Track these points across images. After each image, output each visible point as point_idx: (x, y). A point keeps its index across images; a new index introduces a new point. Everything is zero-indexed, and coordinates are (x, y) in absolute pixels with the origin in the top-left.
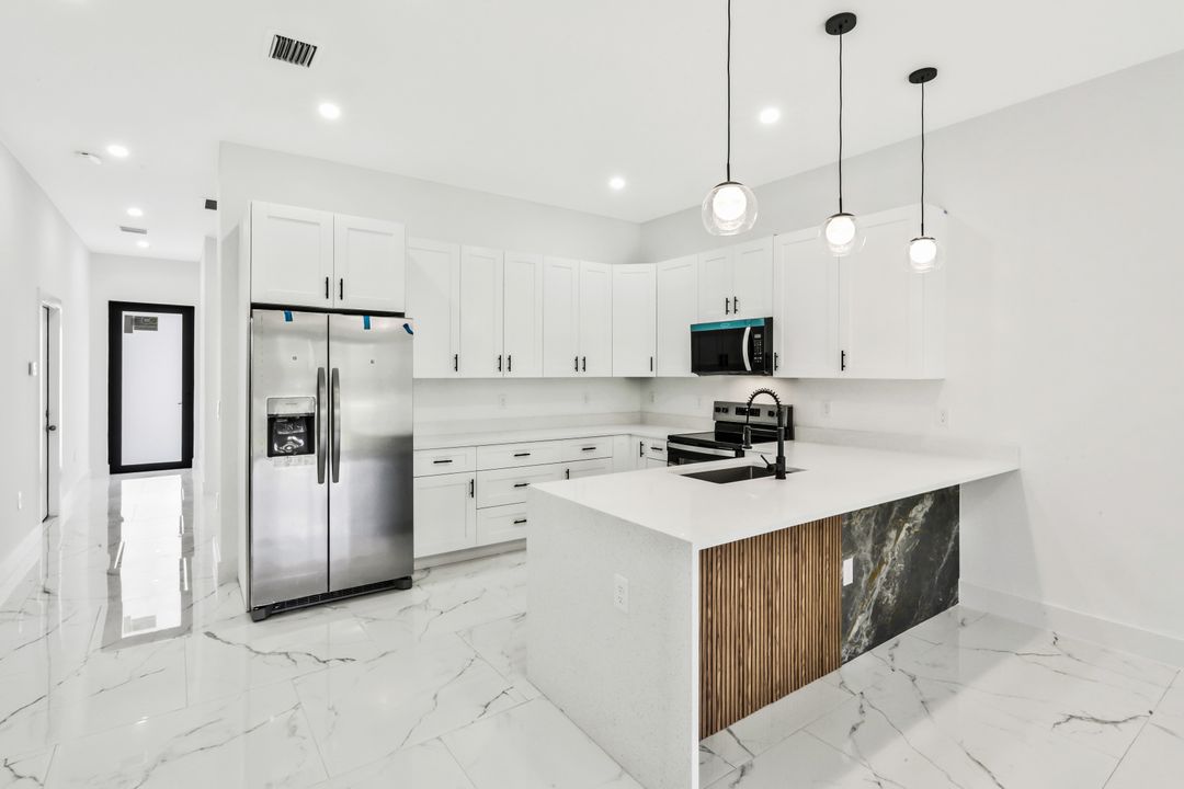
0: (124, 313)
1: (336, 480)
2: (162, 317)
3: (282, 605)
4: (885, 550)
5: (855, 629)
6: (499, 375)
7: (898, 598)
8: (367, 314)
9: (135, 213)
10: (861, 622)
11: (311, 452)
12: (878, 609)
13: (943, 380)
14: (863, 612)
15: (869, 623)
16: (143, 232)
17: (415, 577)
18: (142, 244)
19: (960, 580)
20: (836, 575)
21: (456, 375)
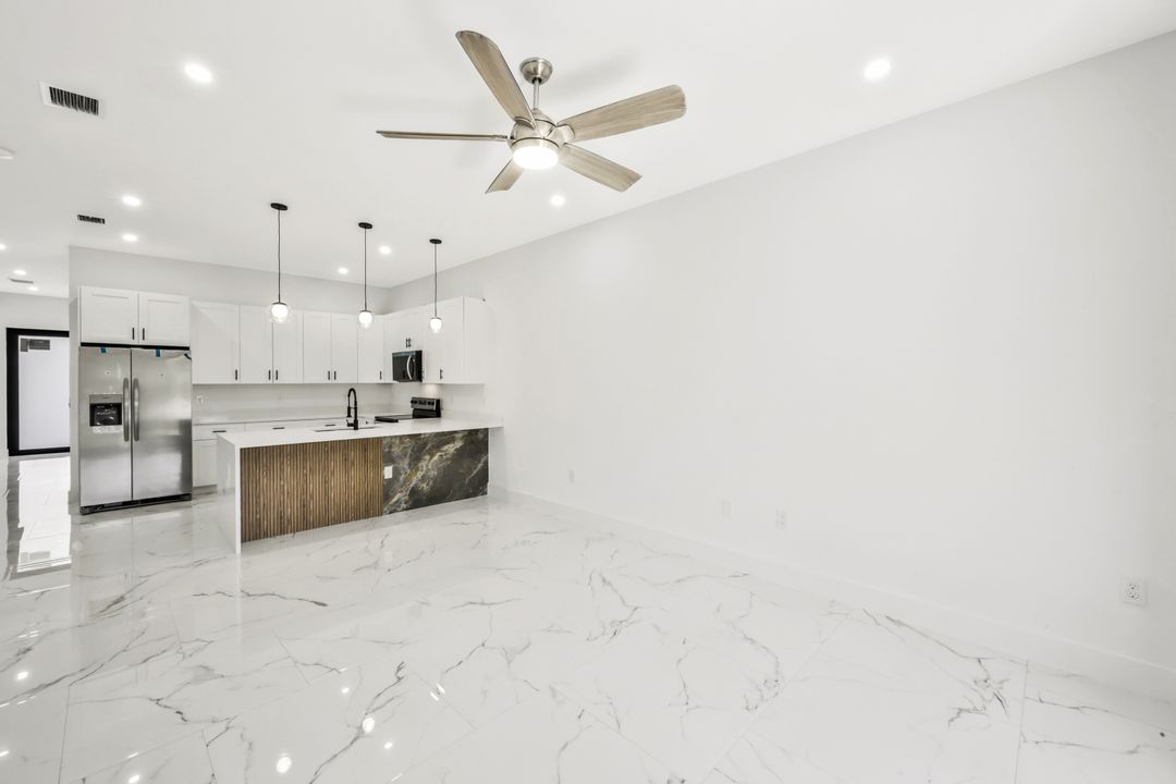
0: (20, 337)
1: (137, 439)
2: (52, 340)
3: (102, 506)
4: (420, 464)
5: (395, 499)
6: (270, 382)
7: (432, 488)
8: (157, 348)
9: (20, 273)
10: (400, 496)
11: (120, 423)
12: (414, 492)
13: (483, 385)
14: (401, 492)
15: (407, 497)
16: (32, 282)
17: (194, 492)
18: (33, 289)
19: (489, 484)
20: (380, 473)
21: (237, 382)
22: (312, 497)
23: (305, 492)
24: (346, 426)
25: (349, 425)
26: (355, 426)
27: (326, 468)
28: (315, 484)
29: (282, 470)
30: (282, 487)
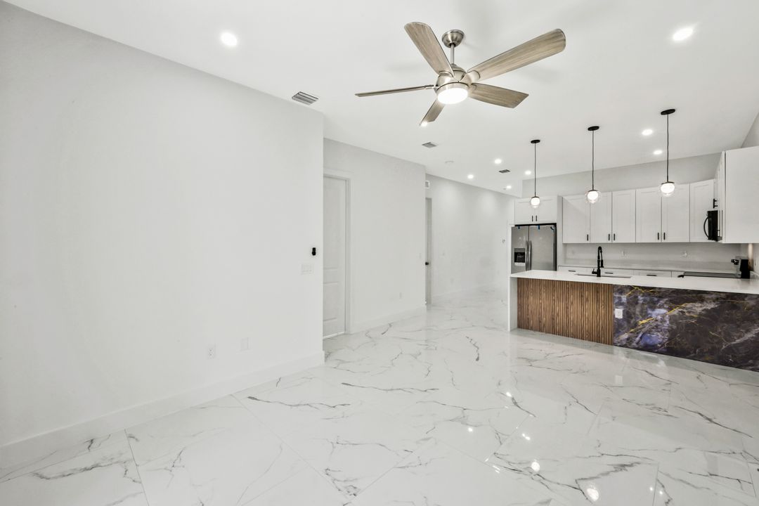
6: (610, 242)
8: (539, 225)
11: (524, 261)
20: (611, 312)
21: (588, 242)
22: (558, 315)
23: (553, 310)
24: (591, 273)
25: (593, 273)
26: (598, 274)
27: (567, 299)
28: (560, 307)
29: (541, 294)
30: (540, 304)
